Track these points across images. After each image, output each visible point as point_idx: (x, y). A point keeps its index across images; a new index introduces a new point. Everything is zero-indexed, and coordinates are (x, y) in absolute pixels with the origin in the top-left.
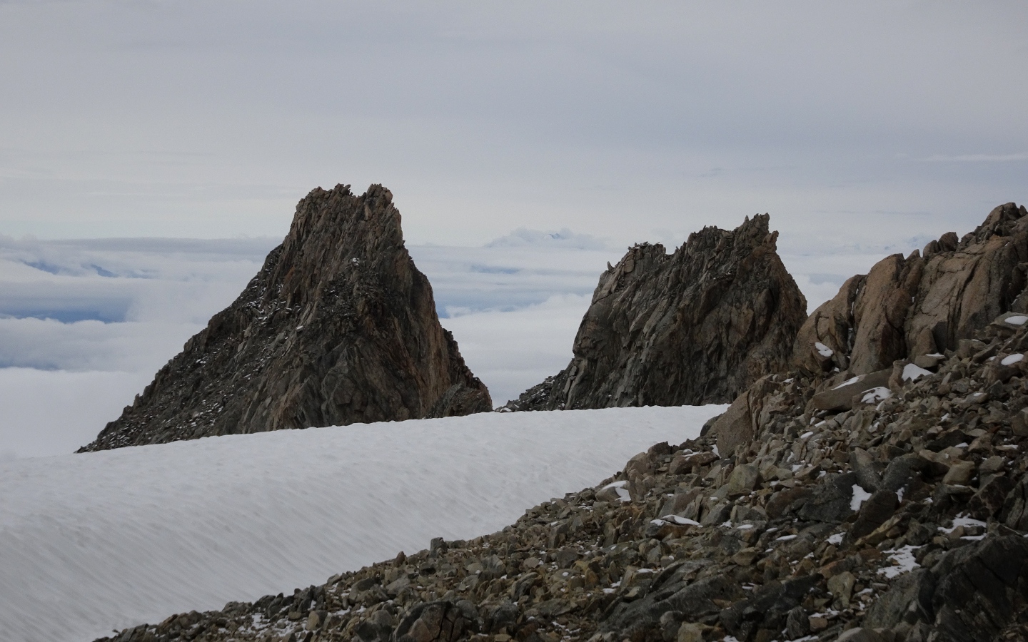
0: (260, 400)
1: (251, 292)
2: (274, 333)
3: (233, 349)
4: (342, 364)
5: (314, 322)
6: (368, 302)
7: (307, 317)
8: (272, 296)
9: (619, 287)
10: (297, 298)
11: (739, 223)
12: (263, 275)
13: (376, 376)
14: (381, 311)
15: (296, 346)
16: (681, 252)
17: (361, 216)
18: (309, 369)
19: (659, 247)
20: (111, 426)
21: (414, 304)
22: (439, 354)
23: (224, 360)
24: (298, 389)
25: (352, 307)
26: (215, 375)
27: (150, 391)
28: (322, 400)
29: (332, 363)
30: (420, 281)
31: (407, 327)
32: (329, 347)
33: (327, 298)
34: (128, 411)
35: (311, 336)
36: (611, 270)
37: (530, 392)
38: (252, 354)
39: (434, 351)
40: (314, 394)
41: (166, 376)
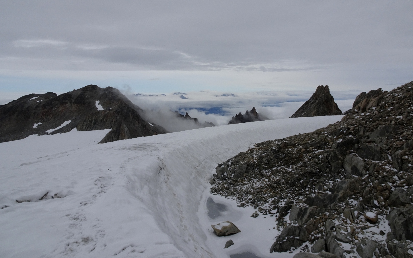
0: (311, 112)
1: (311, 99)
2: (313, 104)
3: (308, 105)
4: (321, 108)
5: (318, 102)
6: (325, 100)
7: (317, 102)
8: (313, 99)
9: (359, 98)
10: (316, 99)
11: (377, 89)
12: (312, 96)
13: (326, 109)
14: (327, 101)
15: (315, 105)
16: (368, 93)
17: (324, 89)
18: (317, 108)
19: (365, 93)
20: (293, 115)
21: (331, 101)
22: (335, 106)
23: (307, 107)
24: (315, 111)
25: (323, 101)
26: (306, 109)
27: (298, 110)
28: (318, 112)
29: (320, 107)
30: (332, 97)
31: (330, 103)
32: (320, 106)
33: (320, 99)
34: (295, 113)
35: (317, 104)
36: (358, 96)
37: (346, 111)
38: (310, 106)
39: (334, 106)
40: (318, 111)
41: (300, 109)
